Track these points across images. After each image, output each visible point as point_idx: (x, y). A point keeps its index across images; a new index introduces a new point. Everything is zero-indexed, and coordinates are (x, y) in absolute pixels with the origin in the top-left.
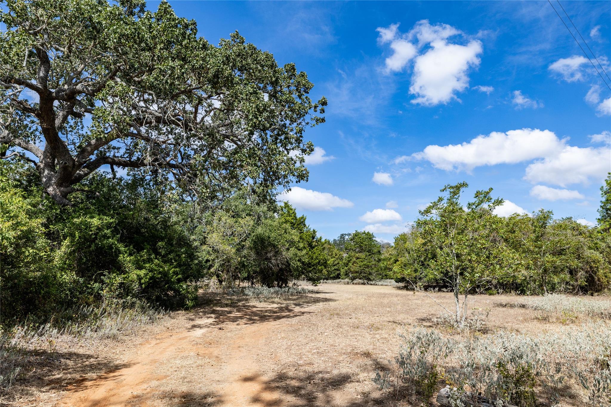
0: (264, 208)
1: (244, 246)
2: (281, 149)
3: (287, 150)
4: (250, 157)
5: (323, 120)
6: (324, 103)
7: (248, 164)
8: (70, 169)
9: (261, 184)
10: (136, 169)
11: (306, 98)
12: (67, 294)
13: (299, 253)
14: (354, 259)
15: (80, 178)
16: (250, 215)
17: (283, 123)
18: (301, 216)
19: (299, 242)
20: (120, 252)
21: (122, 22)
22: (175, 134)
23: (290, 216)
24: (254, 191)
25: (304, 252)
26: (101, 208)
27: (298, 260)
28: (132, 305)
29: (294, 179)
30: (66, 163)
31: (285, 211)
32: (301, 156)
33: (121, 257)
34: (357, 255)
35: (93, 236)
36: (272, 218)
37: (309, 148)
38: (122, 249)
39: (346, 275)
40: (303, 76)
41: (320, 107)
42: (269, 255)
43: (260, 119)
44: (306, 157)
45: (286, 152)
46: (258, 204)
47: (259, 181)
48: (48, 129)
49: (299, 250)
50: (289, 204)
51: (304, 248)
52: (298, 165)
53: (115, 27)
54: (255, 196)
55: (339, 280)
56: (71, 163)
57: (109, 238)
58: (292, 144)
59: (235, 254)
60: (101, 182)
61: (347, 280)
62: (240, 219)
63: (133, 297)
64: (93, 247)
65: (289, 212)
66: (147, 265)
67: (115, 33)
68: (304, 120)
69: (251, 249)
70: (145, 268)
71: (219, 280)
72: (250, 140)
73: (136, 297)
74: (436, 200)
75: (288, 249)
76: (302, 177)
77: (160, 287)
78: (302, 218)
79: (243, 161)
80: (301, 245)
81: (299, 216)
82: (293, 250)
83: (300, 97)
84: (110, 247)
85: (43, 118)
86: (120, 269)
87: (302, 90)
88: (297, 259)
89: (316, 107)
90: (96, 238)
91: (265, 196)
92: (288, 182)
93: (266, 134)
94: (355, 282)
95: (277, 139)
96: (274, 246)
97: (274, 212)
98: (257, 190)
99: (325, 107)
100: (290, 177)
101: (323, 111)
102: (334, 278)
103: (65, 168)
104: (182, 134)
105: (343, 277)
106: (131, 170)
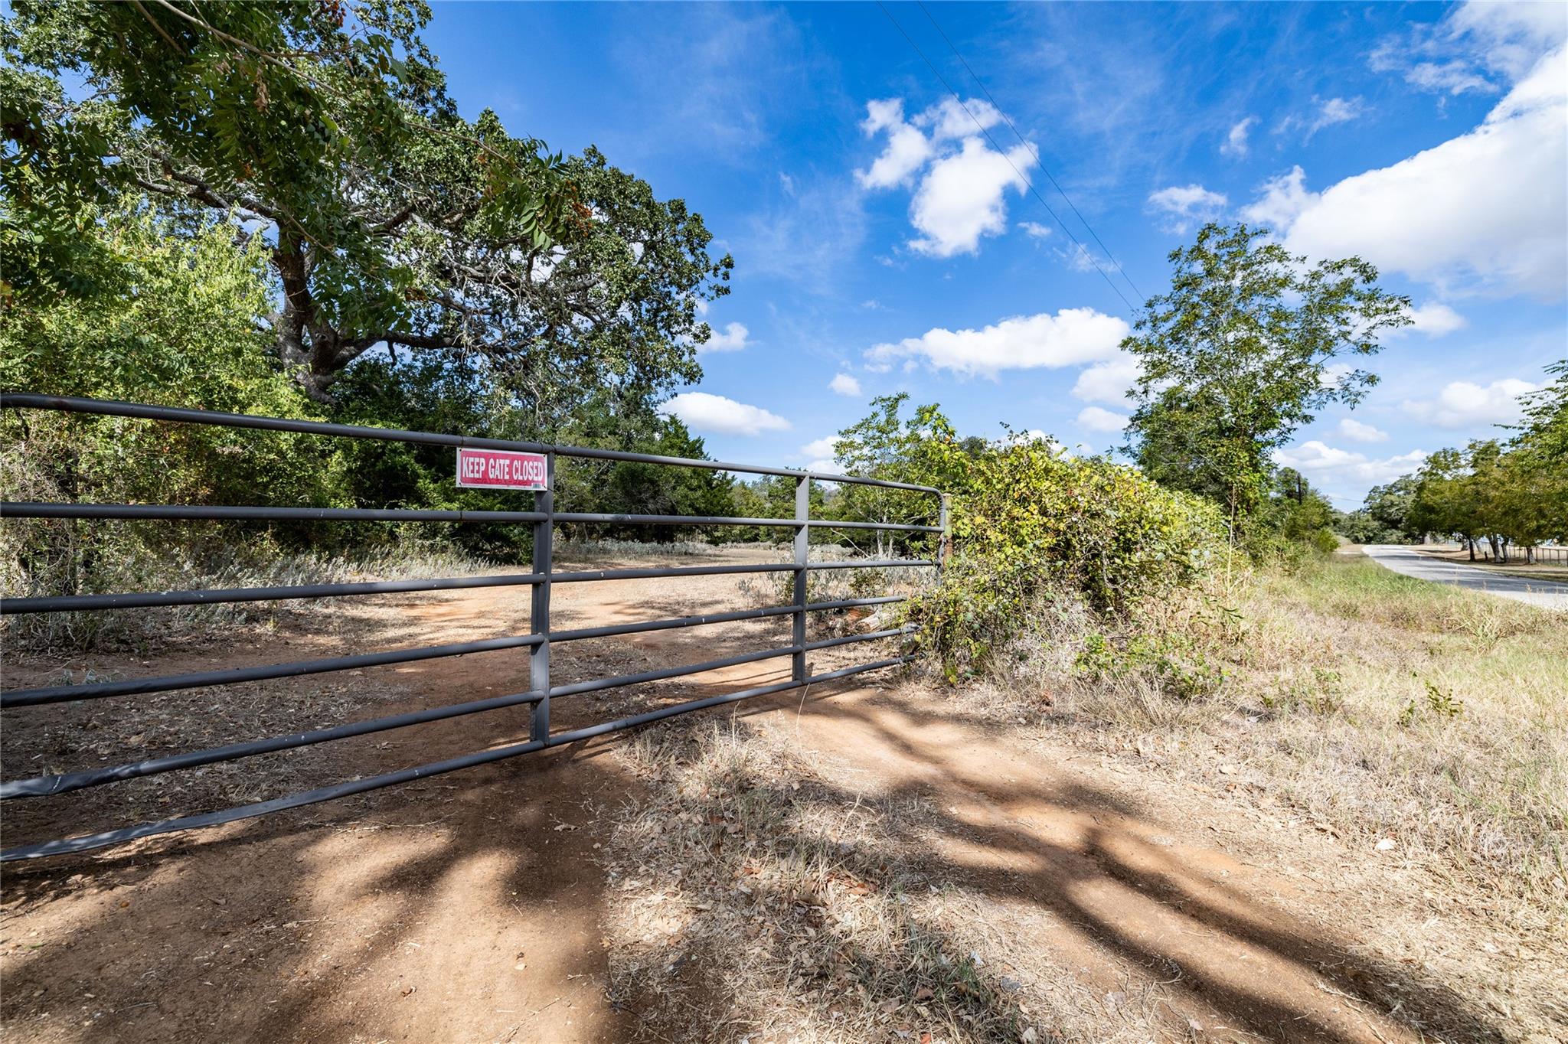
0: (636, 421)
1: (605, 481)
2: (662, 332)
3: (671, 333)
4: (614, 344)
5: (727, 291)
6: (730, 265)
7: (612, 354)
8: (330, 347)
9: (632, 384)
10: (427, 351)
11: (702, 254)
12: (347, 530)
13: (692, 495)
14: (782, 512)
15: (343, 362)
16: (615, 434)
17: (666, 289)
18: (696, 438)
19: (691, 477)
20: (418, 476)
21: (428, 140)
22: (492, 296)
23: (678, 437)
24: (621, 396)
25: (699, 493)
26: (383, 410)
27: (690, 506)
28: (444, 549)
29: (682, 380)
30: (323, 337)
31: (671, 429)
32: (690, 345)
33: (421, 483)
34: (786, 505)
35: (380, 450)
36: (650, 440)
37: (704, 332)
38: (422, 472)
39: (768, 535)
40: (696, 220)
41: (723, 269)
42: (644, 496)
43: (628, 292)
44: (698, 347)
45: (670, 338)
46: (627, 416)
47: (628, 380)
48: (294, 282)
49: (692, 490)
50: (679, 418)
51: (700, 487)
52: (686, 358)
53: (418, 148)
54: (620, 402)
55: (756, 543)
56: (332, 337)
57: (402, 453)
58: (679, 324)
59: (593, 492)
60: (376, 368)
61: (769, 543)
62: (598, 440)
63: (444, 537)
64: (380, 466)
65: (676, 431)
66: (462, 497)
67: (420, 157)
68: (698, 289)
69: (617, 487)
70: (458, 499)
71: (565, 533)
72: (613, 314)
73: (447, 539)
74: (869, 417)
75: (674, 488)
76: (692, 376)
77: (480, 530)
78: (698, 441)
79: (604, 349)
80: (695, 483)
81: (692, 438)
82: (681, 490)
83: (692, 251)
84: (404, 468)
85: (285, 264)
86: (421, 499)
87: (696, 241)
88: (688, 502)
89: (716, 269)
90: (383, 453)
91: (638, 404)
92: (672, 384)
93: (640, 305)
94: (781, 546)
95: (655, 316)
96: (652, 482)
97: (655, 430)
98: (626, 394)
99: (729, 270)
100: (675, 376)
101: (726, 276)
102: (750, 540)
103: (322, 345)
104: (504, 297)
105: (764, 538)
106: (419, 352)
